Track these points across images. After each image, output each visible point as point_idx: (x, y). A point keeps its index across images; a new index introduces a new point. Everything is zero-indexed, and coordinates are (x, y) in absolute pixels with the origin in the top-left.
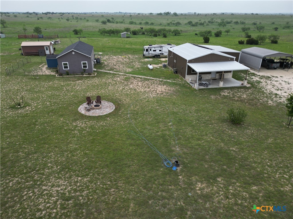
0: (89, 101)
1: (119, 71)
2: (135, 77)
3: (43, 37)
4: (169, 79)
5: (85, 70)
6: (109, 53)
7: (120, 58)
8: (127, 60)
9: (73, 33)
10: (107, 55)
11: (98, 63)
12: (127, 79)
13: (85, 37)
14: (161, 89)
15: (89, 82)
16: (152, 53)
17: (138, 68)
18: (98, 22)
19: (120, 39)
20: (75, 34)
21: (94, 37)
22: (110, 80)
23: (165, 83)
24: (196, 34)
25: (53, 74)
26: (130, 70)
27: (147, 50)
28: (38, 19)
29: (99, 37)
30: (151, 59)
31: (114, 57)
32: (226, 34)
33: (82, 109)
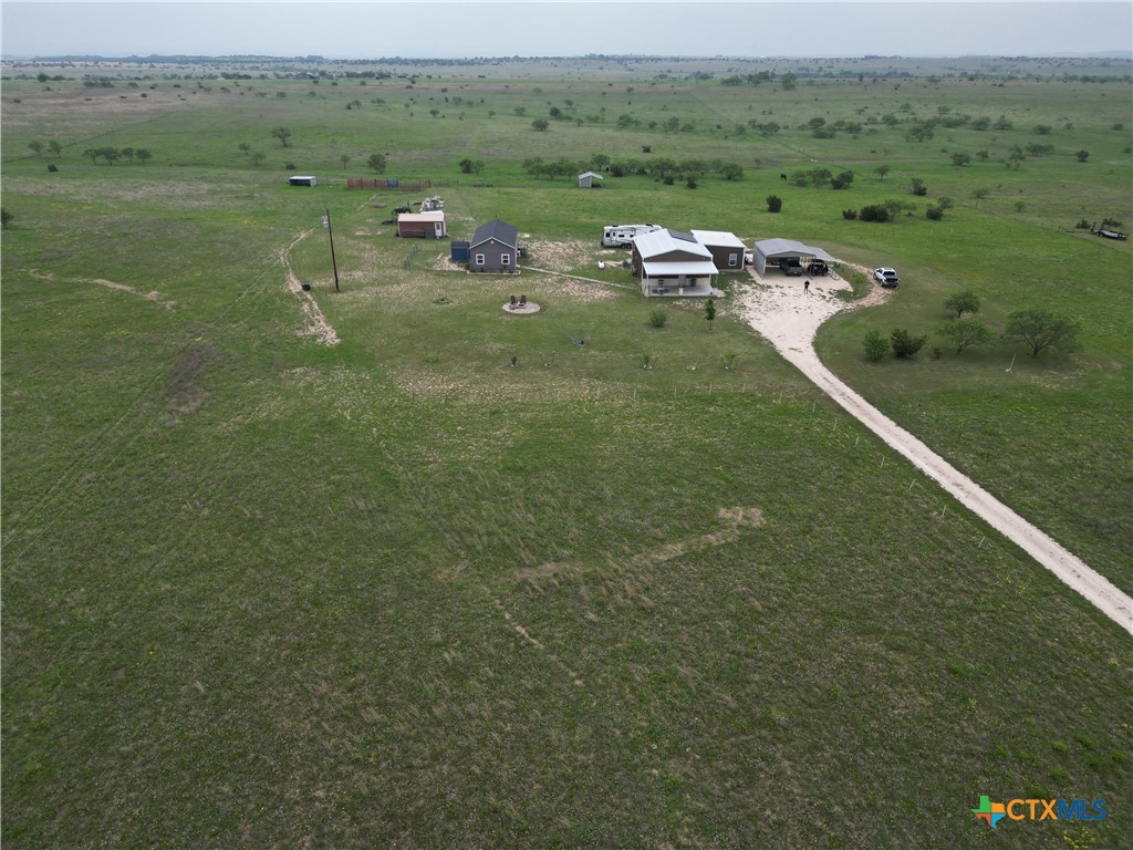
0: (513, 300)
1: (554, 270)
2: (572, 279)
3: (397, 186)
4: (619, 283)
5: (505, 267)
6: (542, 237)
7: (560, 247)
8: (570, 251)
9: (460, 169)
10: (539, 239)
11: (524, 254)
12: (561, 281)
13: (492, 186)
14: (601, 294)
15: (512, 282)
16: (616, 239)
17: (583, 266)
18: (521, 115)
19: (575, 191)
20: (464, 172)
21: (512, 186)
22: (538, 281)
23: (608, 288)
24: (783, 176)
25: (462, 269)
26: (570, 268)
27: (608, 235)
28: (349, 108)
29: (525, 183)
30: (612, 252)
31: (551, 245)
32: (879, 177)
33: (506, 307)
